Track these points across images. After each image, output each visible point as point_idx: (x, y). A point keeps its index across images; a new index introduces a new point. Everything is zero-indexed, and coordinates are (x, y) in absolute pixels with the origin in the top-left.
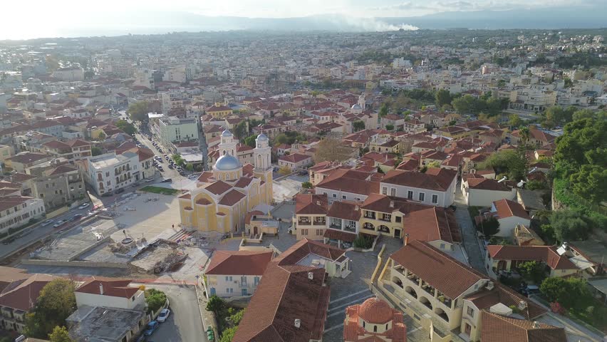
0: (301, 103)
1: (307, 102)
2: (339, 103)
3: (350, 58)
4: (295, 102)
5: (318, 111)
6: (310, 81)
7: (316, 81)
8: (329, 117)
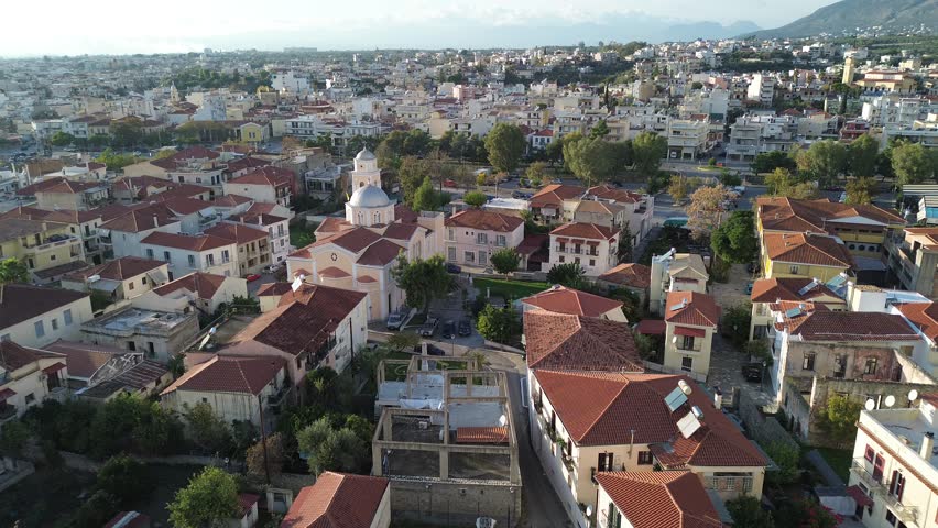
0: (73, 202)
1: (99, 194)
2: (230, 188)
3: (146, 84)
4: (42, 201)
5: (173, 228)
6: (69, 129)
7: (86, 131)
8: (232, 249)
